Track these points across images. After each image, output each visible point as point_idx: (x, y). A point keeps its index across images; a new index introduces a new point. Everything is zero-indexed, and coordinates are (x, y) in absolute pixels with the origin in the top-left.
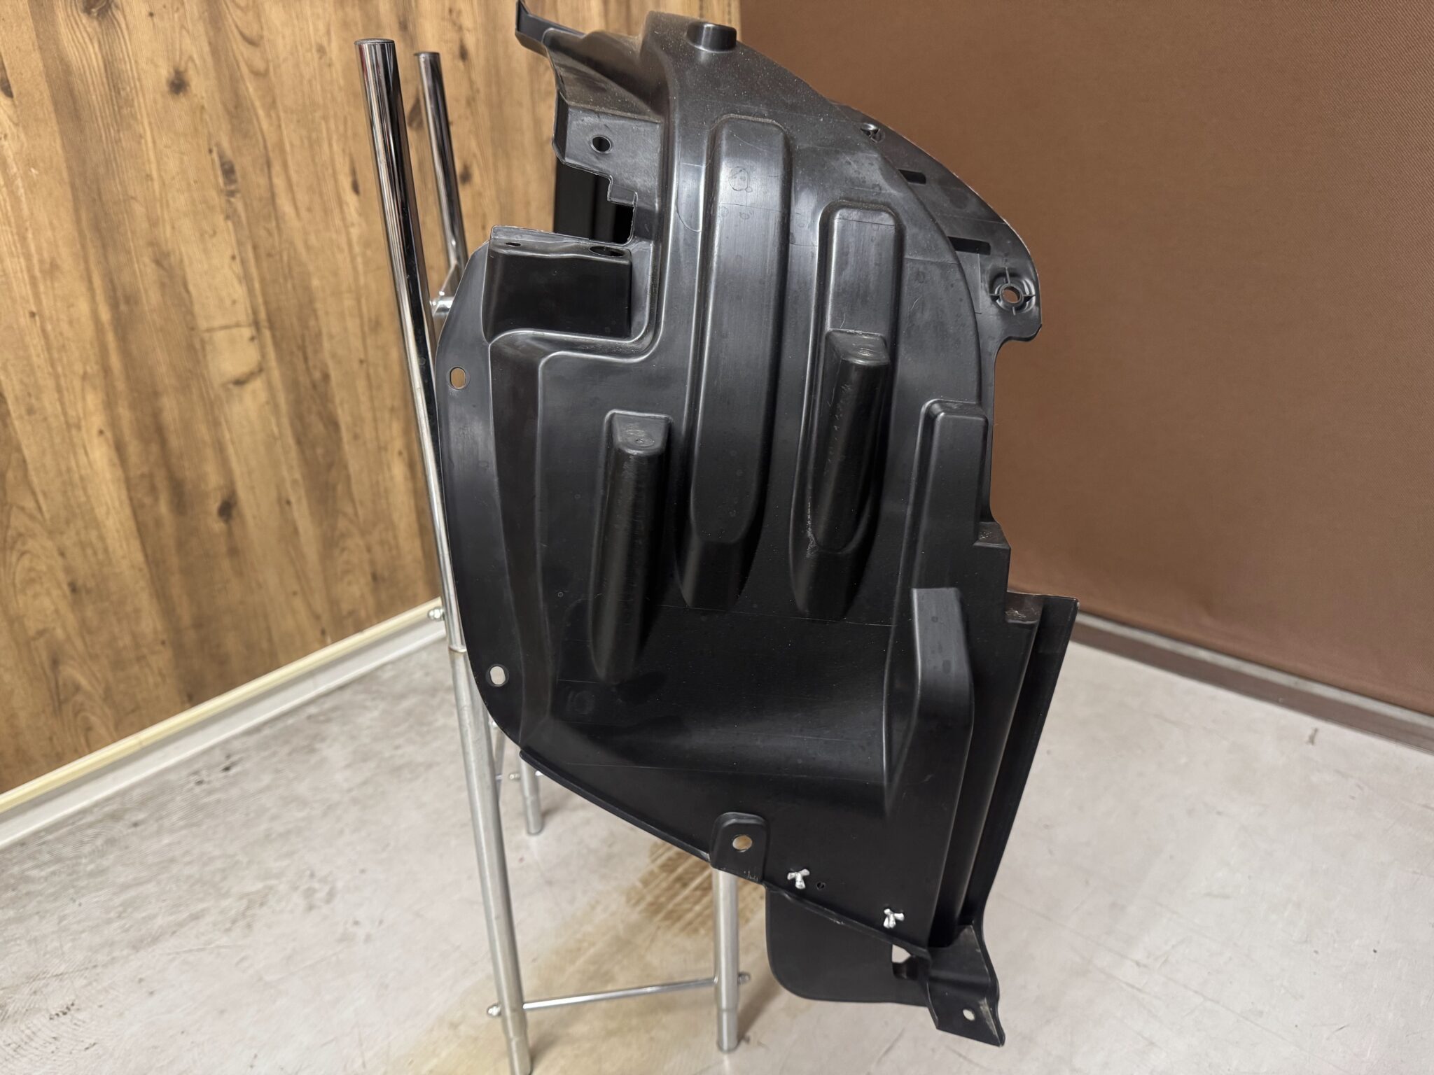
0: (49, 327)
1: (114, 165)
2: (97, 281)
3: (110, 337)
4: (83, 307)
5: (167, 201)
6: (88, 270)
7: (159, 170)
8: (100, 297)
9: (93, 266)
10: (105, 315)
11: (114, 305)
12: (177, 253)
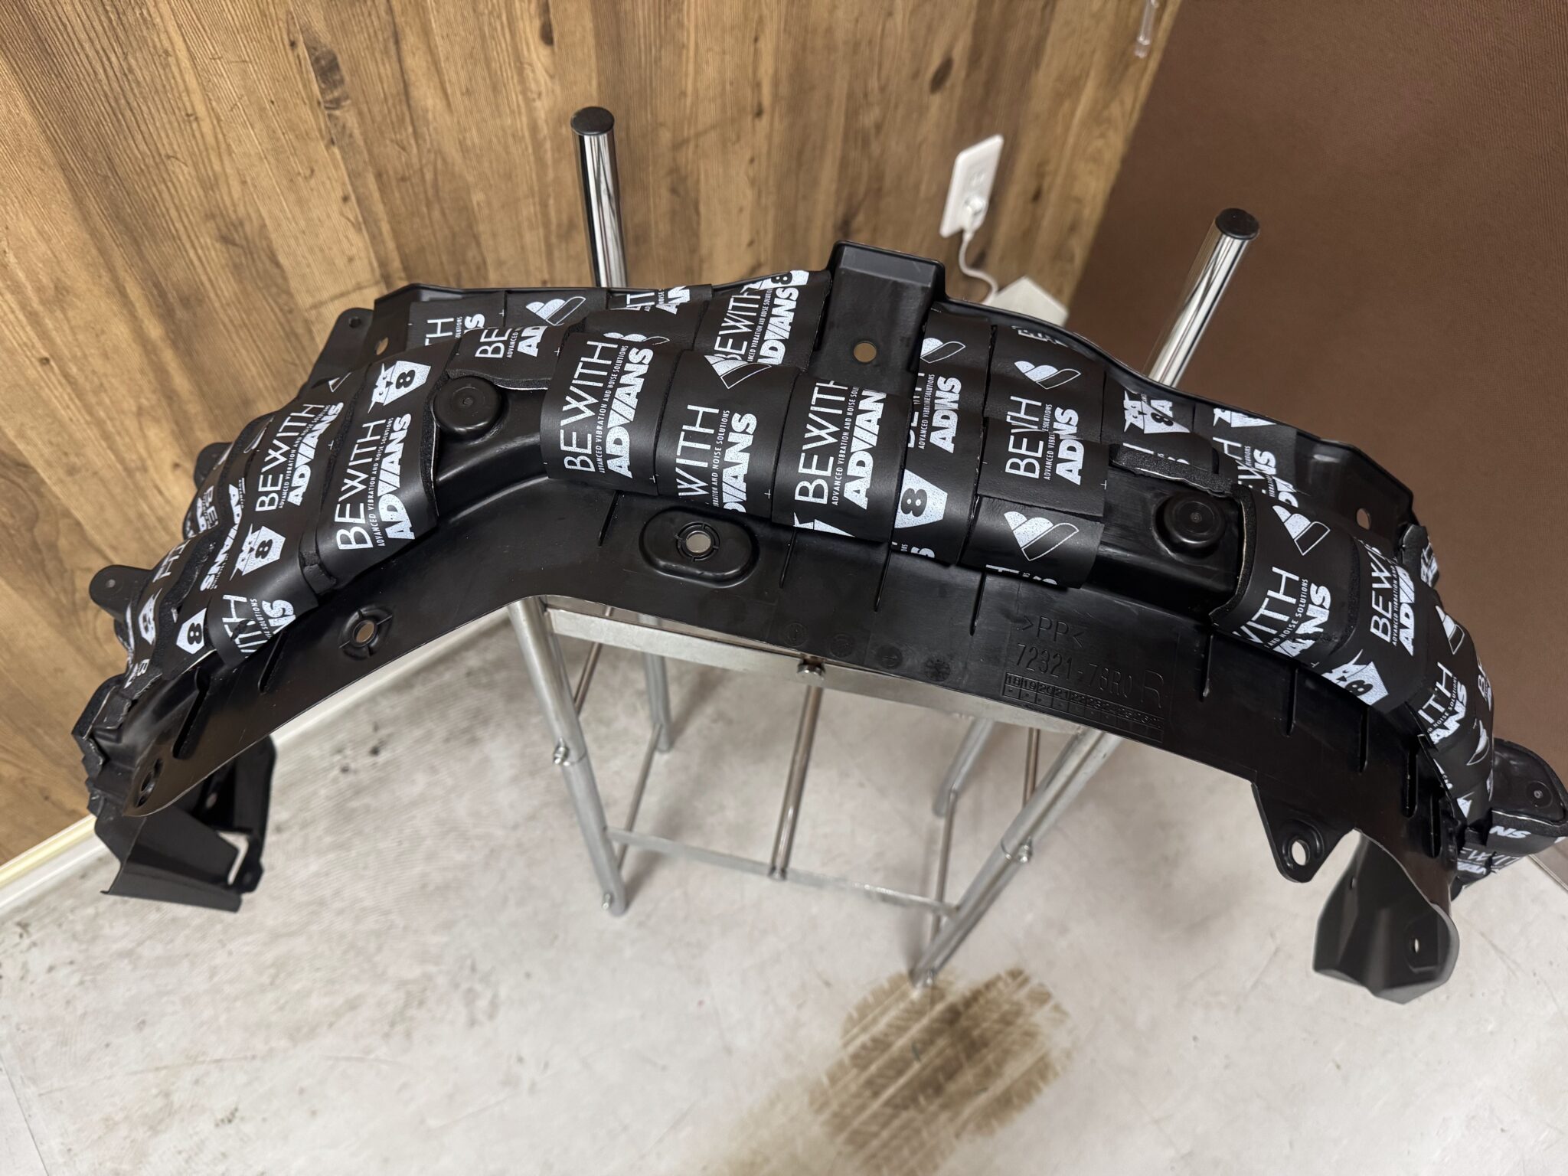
0: (74, 370)
1: (128, 113)
2: (134, 291)
3: (169, 356)
4: (120, 331)
5: (228, 146)
6: (115, 279)
7: (207, 100)
8: (142, 309)
9: (122, 273)
10: (154, 330)
11: (166, 314)
12: (254, 216)
